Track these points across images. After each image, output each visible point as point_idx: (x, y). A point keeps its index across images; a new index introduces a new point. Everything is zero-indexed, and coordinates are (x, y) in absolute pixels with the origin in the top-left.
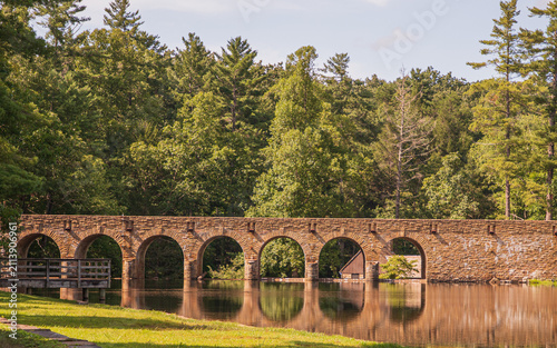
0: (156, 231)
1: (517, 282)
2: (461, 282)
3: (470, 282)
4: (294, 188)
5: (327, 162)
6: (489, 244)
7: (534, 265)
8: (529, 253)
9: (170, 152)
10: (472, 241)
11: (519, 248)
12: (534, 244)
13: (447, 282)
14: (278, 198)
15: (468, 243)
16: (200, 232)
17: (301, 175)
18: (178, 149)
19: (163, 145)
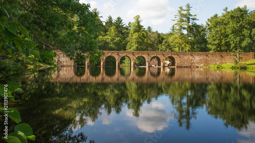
0: (109, 55)
1: (198, 67)
2: (184, 67)
3: (187, 67)
4: (137, 45)
5: (144, 40)
6: (191, 58)
7: (201, 63)
8: (200, 60)
9: (108, 38)
10: (187, 57)
11: (198, 59)
12: (202, 58)
13: (181, 67)
14: (132, 48)
15: (186, 58)
16: (120, 55)
17: (138, 42)
18: (109, 37)
19: (106, 37)
